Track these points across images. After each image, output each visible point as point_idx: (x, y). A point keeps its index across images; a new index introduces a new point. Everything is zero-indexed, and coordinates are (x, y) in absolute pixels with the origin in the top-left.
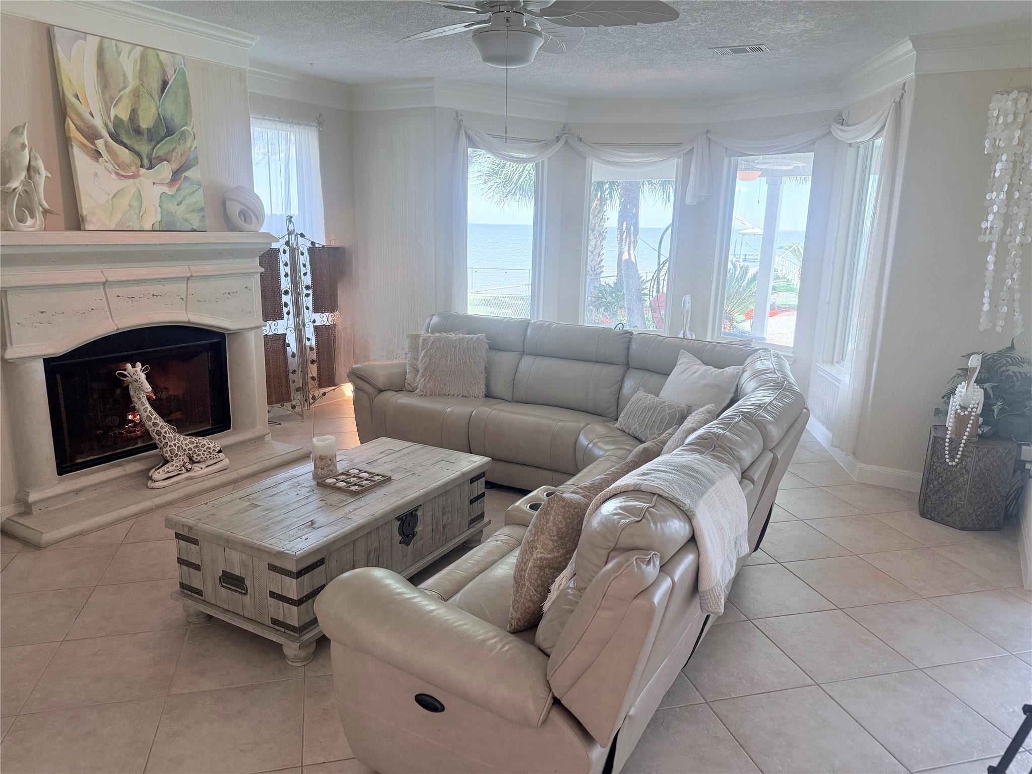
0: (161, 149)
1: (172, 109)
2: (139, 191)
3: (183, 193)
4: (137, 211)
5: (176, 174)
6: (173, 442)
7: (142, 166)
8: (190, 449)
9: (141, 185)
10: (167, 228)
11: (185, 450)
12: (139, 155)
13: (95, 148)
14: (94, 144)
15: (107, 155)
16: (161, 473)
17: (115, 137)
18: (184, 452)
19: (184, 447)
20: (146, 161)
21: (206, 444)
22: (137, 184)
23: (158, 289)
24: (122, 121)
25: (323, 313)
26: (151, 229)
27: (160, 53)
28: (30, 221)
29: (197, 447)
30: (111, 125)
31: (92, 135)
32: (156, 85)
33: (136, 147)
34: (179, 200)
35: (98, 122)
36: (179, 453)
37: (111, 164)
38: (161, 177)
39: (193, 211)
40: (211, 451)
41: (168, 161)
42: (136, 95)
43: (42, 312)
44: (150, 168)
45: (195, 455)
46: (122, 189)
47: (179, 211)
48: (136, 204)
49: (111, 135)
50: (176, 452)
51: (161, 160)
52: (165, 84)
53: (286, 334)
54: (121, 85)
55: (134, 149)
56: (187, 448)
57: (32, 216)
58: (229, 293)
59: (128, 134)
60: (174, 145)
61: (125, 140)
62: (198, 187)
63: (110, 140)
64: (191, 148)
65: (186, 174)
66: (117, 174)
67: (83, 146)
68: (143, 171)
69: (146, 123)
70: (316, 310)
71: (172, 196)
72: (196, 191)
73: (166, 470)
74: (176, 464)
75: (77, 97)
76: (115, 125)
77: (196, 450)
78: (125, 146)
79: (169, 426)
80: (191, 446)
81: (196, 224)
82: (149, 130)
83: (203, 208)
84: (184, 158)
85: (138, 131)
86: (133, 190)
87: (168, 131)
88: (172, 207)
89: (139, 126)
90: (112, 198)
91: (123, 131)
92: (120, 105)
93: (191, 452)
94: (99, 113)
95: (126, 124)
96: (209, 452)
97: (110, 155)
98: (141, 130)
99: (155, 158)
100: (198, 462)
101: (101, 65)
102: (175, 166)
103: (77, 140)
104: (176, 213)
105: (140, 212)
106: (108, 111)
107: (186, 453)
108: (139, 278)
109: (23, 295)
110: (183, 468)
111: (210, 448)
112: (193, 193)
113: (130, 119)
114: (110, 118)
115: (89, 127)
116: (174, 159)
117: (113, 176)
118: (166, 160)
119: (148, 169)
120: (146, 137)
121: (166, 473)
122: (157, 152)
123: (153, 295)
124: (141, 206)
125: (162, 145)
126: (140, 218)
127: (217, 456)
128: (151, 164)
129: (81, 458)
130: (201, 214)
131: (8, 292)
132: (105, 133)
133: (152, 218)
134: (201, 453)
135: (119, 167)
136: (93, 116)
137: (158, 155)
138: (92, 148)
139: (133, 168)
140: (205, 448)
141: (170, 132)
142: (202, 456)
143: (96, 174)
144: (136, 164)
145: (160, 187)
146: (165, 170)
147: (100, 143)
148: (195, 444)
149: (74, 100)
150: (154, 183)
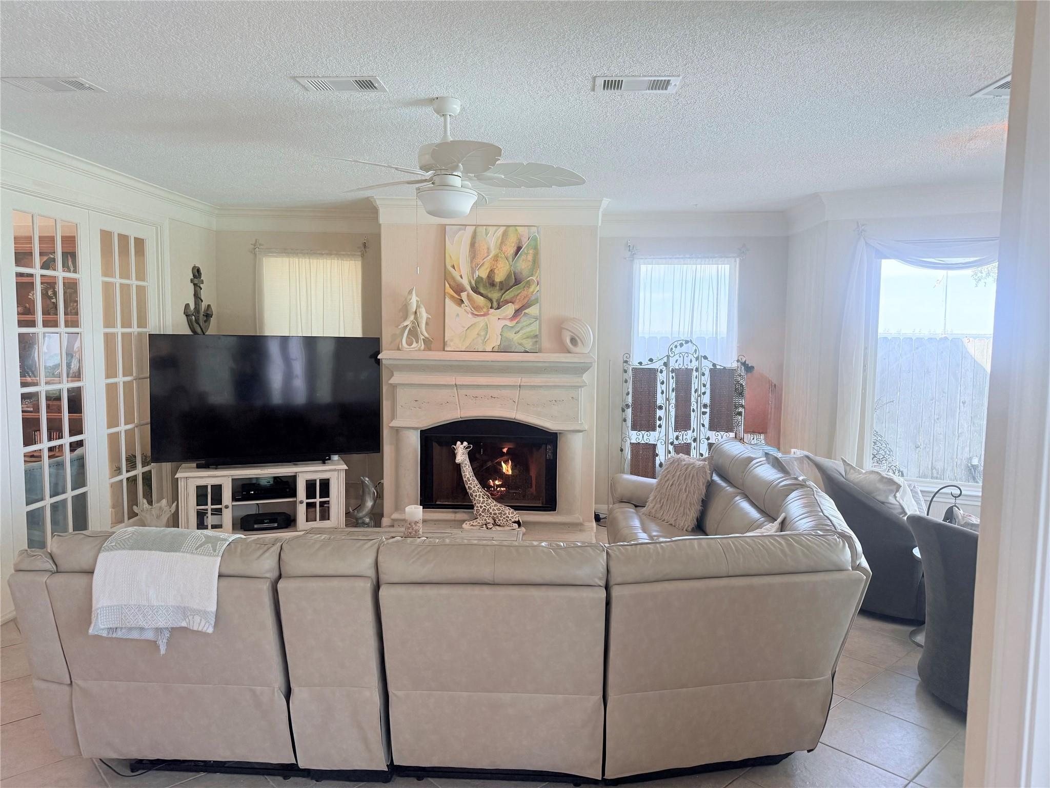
0: (508, 295)
1: (523, 265)
2: (487, 325)
3: (520, 325)
4: (483, 338)
5: (517, 312)
6: (481, 504)
7: (491, 308)
8: (495, 514)
9: (488, 321)
10: (504, 349)
11: (491, 513)
12: (491, 300)
13: (458, 297)
14: (459, 295)
15: (468, 302)
16: (468, 525)
17: (476, 290)
18: (489, 515)
19: (491, 511)
20: (495, 305)
21: (507, 513)
22: (486, 320)
23: (495, 393)
24: (482, 278)
25: (717, 431)
26: (491, 351)
27: (520, 229)
28: (415, 345)
29: (501, 513)
30: (473, 283)
31: (459, 289)
32: (511, 250)
33: (490, 295)
34: (518, 329)
35: (465, 282)
36: (483, 514)
37: (470, 307)
38: (504, 315)
39: (528, 337)
40: (508, 519)
41: (513, 303)
42: (496, 258)
43: (416, 401)
44: (498, 308)
45: (497, 519)
46: (475, 324)
47: (516, 338)
48: (483, 333)
49: (473, 289)
50: (480, 512)
51: (507, 302)
52: (519, 249)
53: (656, 445)
54: (486, 255)
55: (487, 296)
56: (493, 513)
57: (417, 342)
58: (555, 401)
59: (485, 286)
60: (519, 291)
61: (482, 291)
62: (534, 320)
63: (471, 292)
64: (533, 292)
65: (526, 311)
66: (473, 314)
67: (452, 297)
68: (492, 311)
69: (499, 277)
70: (711, 428)
71: (512, 327)
72: (533, 322)
73: (472, 524)
74: (479, 521)
75: (453, 267)
76: (476, 282)
77: (499, 515)
78: (482, 295)
79: (484, 492)
80: (497, 512)
81: (528, 347)
82: (501, 283)
83: (537, 335)
84: (526, 301)
85: (492, 284)
86: (482, 324)
87: (516, 282)
88: (511, 335)
89: (494, 281)
90: (466, 330)
91: (482, 285)
92: (483, 268)
93: (495, 516)
94: (466, 276)
95: (485, 280)
96: (507, 520)
97: (469, 302)
98: (495, 283)
99: (502, 301)
100: (499, 526)
101: (473, 244)
102: (517, 307)
103: (449, 294)
104: (513, 339)
105: (485, 338)
106: (473, 272)
107: (491, 516)
108: (480, 384)
109: (405, 389)
110: (485, 526)
111: (508, 517)
112: (530, 324)
113: (488, 276)
114: (473, 277)
115: (458, 285)
116: (517, 301)
117: (470, 315)
118: (511, 302)
119: (495, 309)
120: (498, 288)
121: (471, 526)
122: (504, 297)
123: (492, 397)
124: (487, 334)
125: (510, 292)
126: (484, 342)
127: (511, 525)
128: (499, 305)
129: (441, 502)
130: (534, 340)
131: (397, 387)
132: (469, 288)
133: (495, 342)
134: (501, 519)
135: (474, 309)
136: (462, 278)
137: (505, 299)
138: (458, 298)
139: (485, 310)
140: (505, 516)
141: (517, 282)
142: (501, 521)
143: (458, 315)
144: (487, 306)
145: (504, 321)
146: (510, 309)
147: (464, 295)
148: (500, 511)
149: (451, 269)
150: (499, 319)
